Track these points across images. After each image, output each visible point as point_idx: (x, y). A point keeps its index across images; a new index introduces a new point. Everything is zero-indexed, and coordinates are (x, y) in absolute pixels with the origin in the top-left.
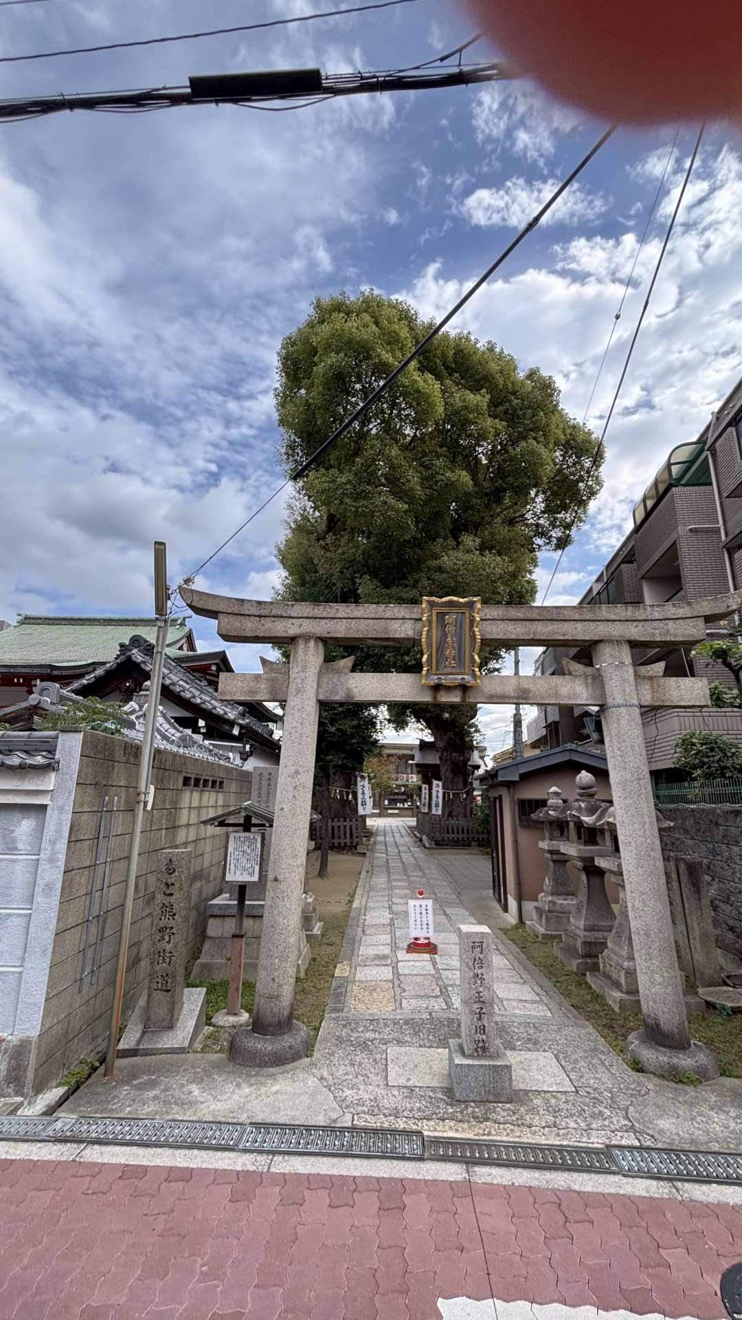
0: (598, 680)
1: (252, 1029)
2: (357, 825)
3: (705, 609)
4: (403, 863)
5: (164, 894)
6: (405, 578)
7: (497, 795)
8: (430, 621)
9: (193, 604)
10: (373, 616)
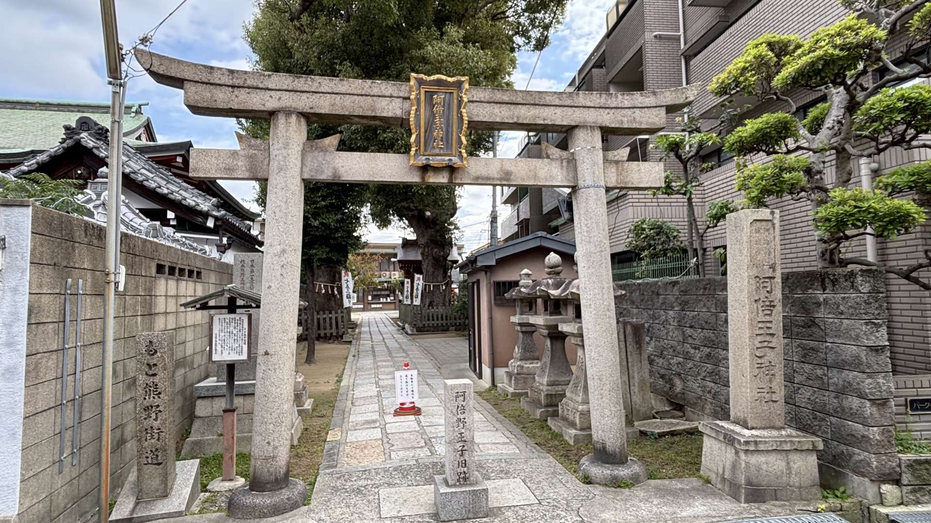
0: (572, 162)
1: (250, 489)
2: (342, 317)
3: (667, 99)
4: (387, 347)
5: (147, 374)
6: (388, 68)
7: (475, 280)
8: (418, 100)
9: (153, 69)
10: (359, 92)
